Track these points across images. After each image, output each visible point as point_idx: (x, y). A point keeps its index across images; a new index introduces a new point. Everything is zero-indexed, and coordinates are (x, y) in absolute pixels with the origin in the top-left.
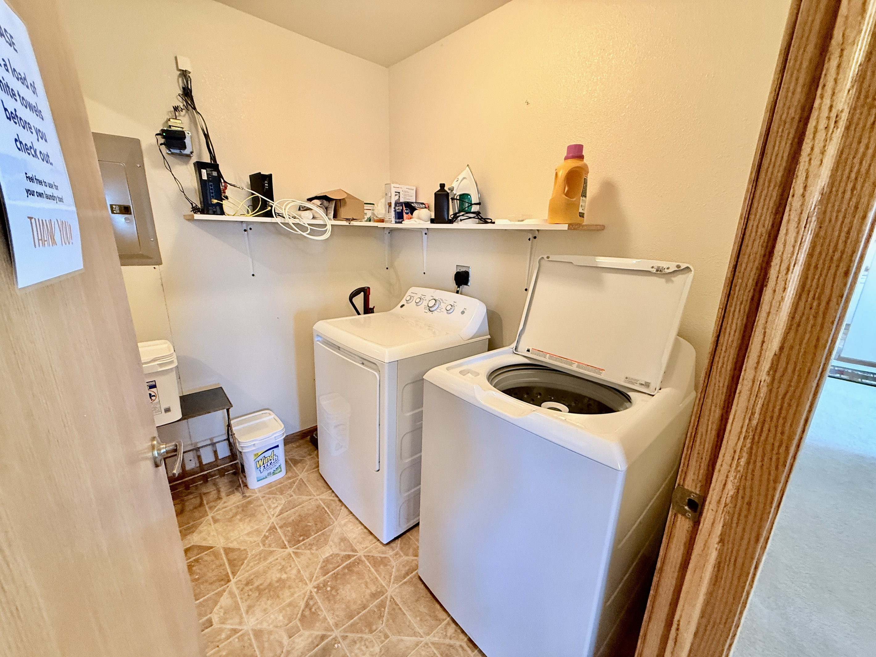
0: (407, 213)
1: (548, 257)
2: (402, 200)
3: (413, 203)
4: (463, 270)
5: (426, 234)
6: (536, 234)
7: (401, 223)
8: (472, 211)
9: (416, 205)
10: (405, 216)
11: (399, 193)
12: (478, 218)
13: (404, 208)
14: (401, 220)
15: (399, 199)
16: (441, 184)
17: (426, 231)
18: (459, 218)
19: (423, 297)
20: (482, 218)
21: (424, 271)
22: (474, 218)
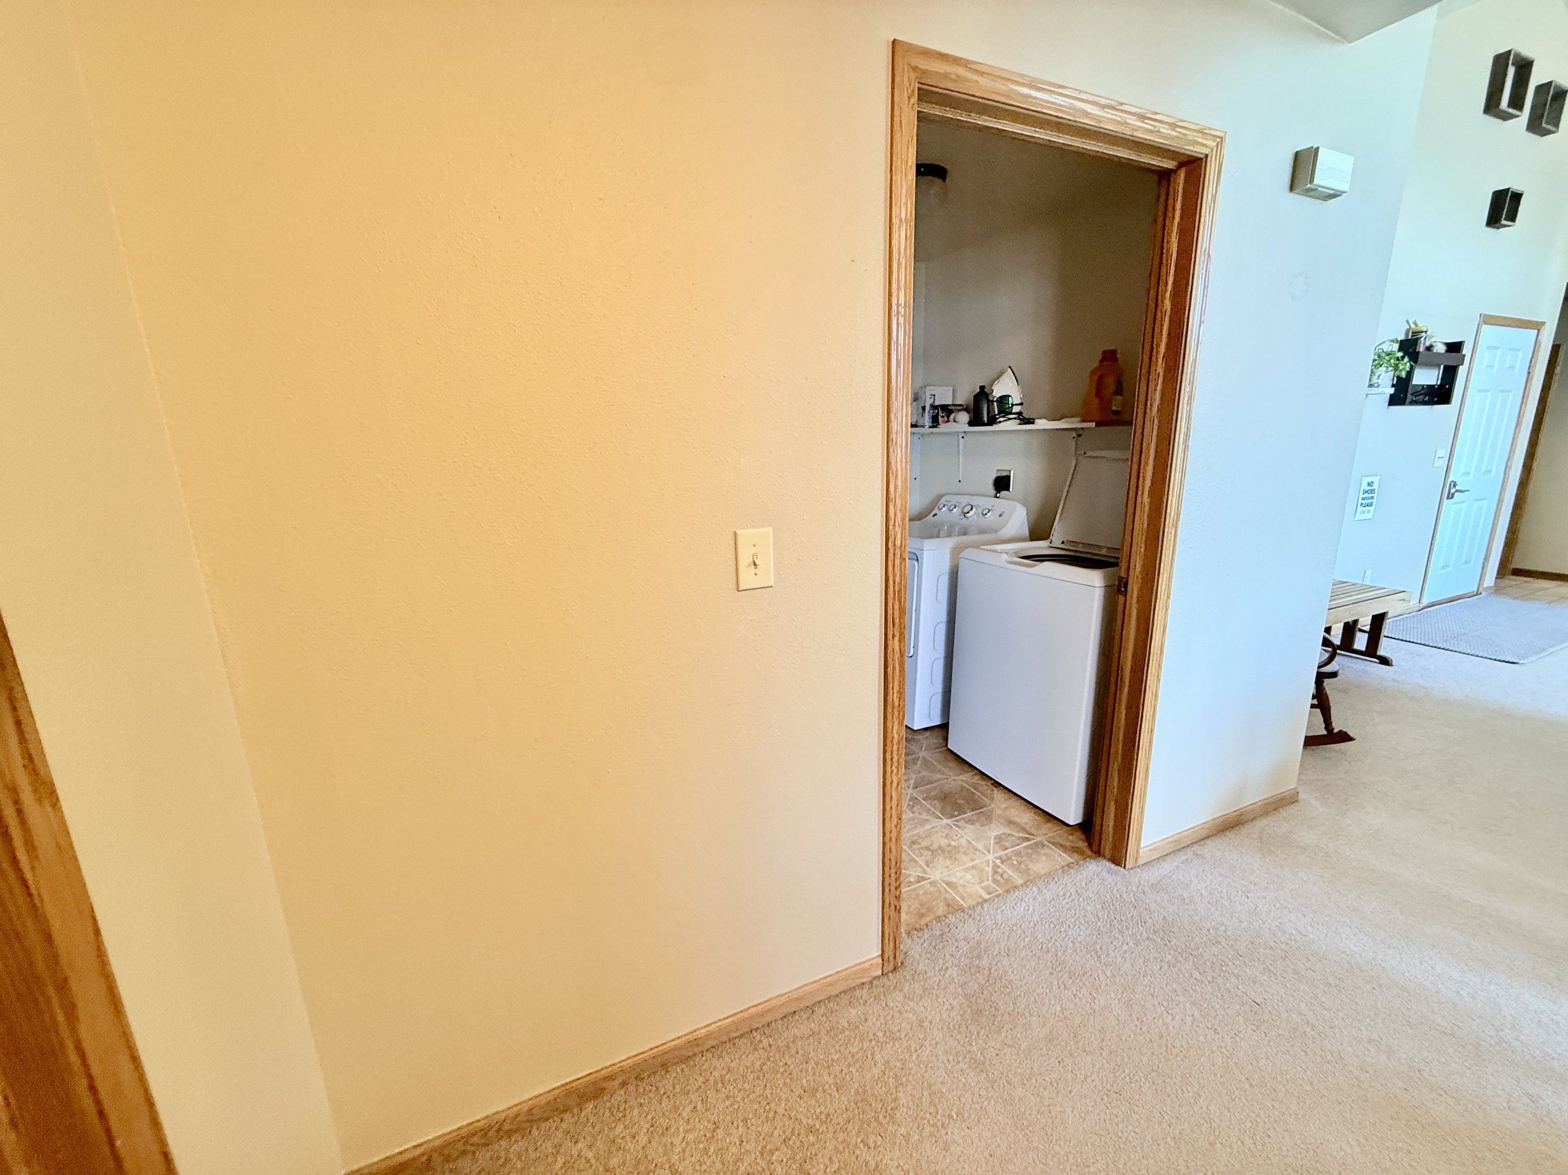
0: (943, 417)
1: (1085, 453)
2: (937, 403)
3: (949, 405)
4: (1005, 474)
5: (963, 437)
6: (1081, 432)
7: (936, 427)
8: (1013, 411)
9: (953, 408)
10: (940, 419)
11: (934, 395)
12: (1019, 419)
13: (940, 412)
14: (935, 424)
15: (934, 402)
16: (980, 387)
17: (963, 435)
18: (998, 420)
19: (957, 504)
20: (1025, 418)
21: (959, 478)
22: (1015, 418)
